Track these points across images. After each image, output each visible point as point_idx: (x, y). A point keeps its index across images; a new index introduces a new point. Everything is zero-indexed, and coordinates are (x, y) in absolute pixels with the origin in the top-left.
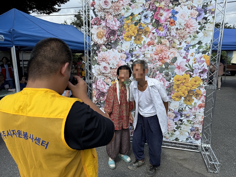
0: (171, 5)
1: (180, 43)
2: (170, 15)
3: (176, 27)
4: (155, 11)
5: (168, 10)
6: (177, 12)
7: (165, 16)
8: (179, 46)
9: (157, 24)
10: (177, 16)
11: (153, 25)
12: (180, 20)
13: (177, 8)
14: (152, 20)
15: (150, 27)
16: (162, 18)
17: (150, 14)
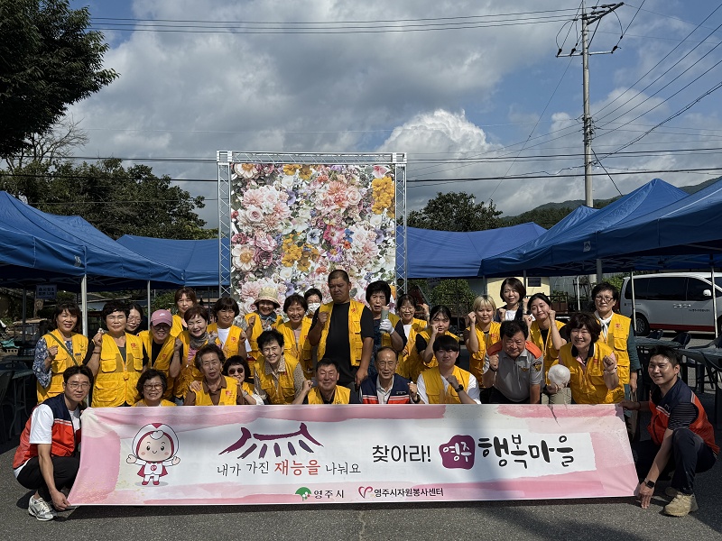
0: (344, 223)
1: (360, 271)
2: (344, 235)
3: (353, 250)
4: (324, 229)
5: (341, 229)
6: (352, 233)
7: (337, 236)
8: (357, 275)
9: (328, 245)
10: (352, 236)
11: (322, 247)
12: (357, 243)
13: (352, 228)
14: (321, 241)
15: (319, 249)
16: (335, 239)
17: (318, 232)
